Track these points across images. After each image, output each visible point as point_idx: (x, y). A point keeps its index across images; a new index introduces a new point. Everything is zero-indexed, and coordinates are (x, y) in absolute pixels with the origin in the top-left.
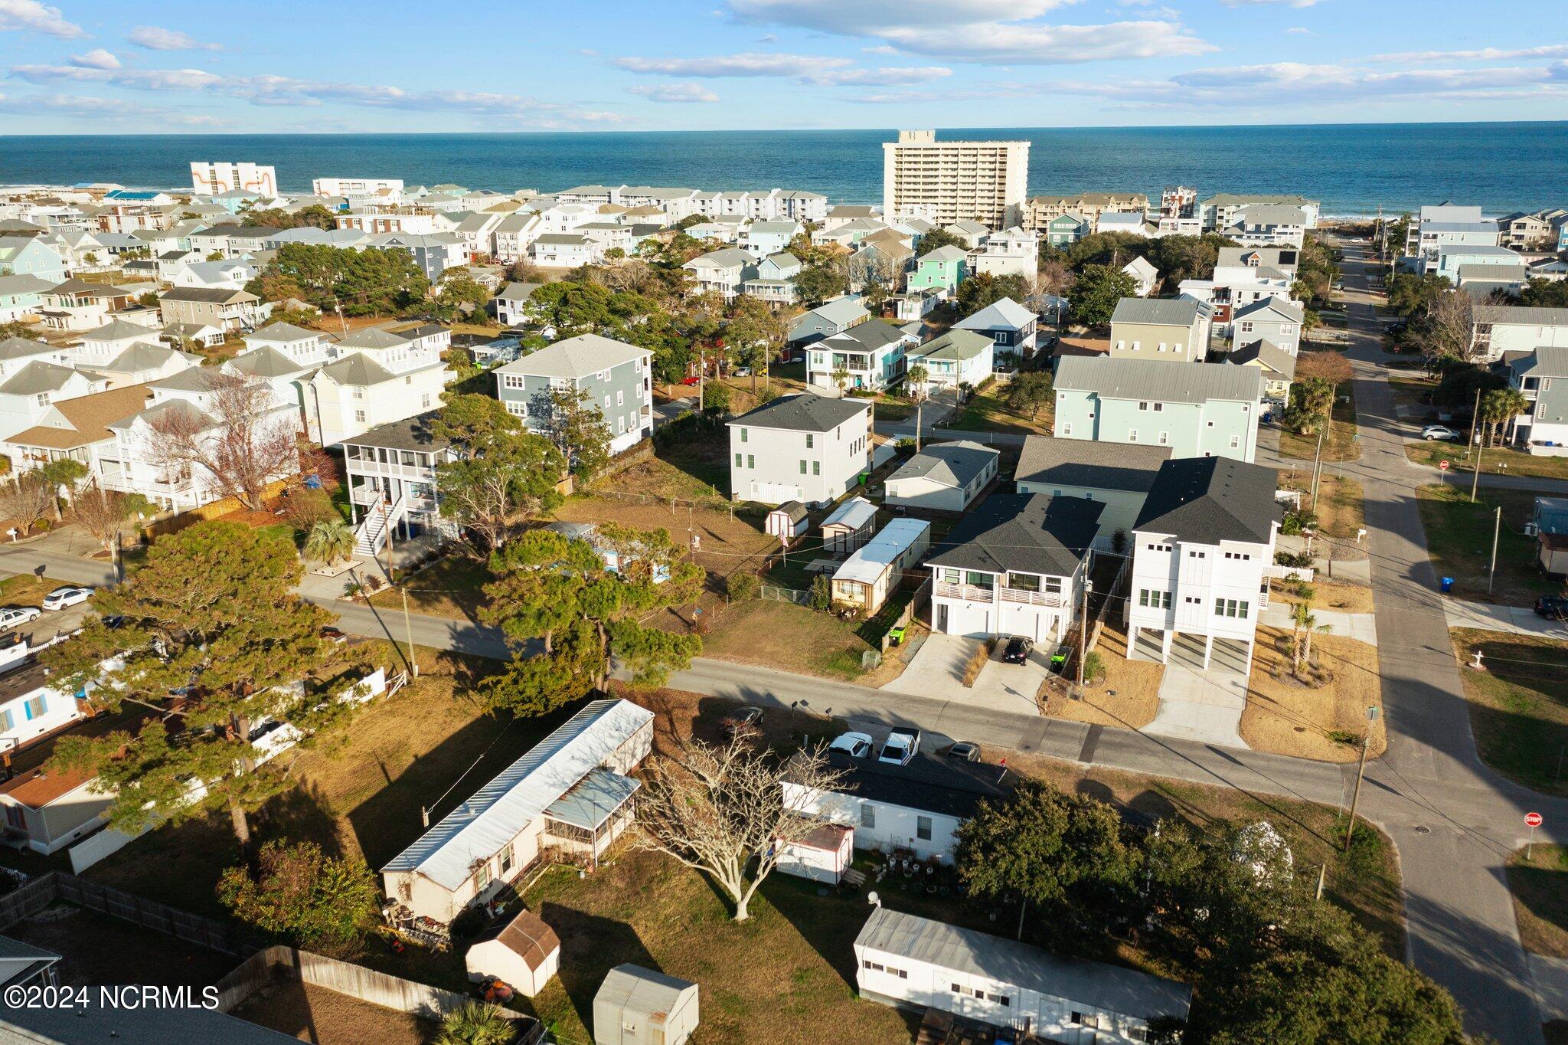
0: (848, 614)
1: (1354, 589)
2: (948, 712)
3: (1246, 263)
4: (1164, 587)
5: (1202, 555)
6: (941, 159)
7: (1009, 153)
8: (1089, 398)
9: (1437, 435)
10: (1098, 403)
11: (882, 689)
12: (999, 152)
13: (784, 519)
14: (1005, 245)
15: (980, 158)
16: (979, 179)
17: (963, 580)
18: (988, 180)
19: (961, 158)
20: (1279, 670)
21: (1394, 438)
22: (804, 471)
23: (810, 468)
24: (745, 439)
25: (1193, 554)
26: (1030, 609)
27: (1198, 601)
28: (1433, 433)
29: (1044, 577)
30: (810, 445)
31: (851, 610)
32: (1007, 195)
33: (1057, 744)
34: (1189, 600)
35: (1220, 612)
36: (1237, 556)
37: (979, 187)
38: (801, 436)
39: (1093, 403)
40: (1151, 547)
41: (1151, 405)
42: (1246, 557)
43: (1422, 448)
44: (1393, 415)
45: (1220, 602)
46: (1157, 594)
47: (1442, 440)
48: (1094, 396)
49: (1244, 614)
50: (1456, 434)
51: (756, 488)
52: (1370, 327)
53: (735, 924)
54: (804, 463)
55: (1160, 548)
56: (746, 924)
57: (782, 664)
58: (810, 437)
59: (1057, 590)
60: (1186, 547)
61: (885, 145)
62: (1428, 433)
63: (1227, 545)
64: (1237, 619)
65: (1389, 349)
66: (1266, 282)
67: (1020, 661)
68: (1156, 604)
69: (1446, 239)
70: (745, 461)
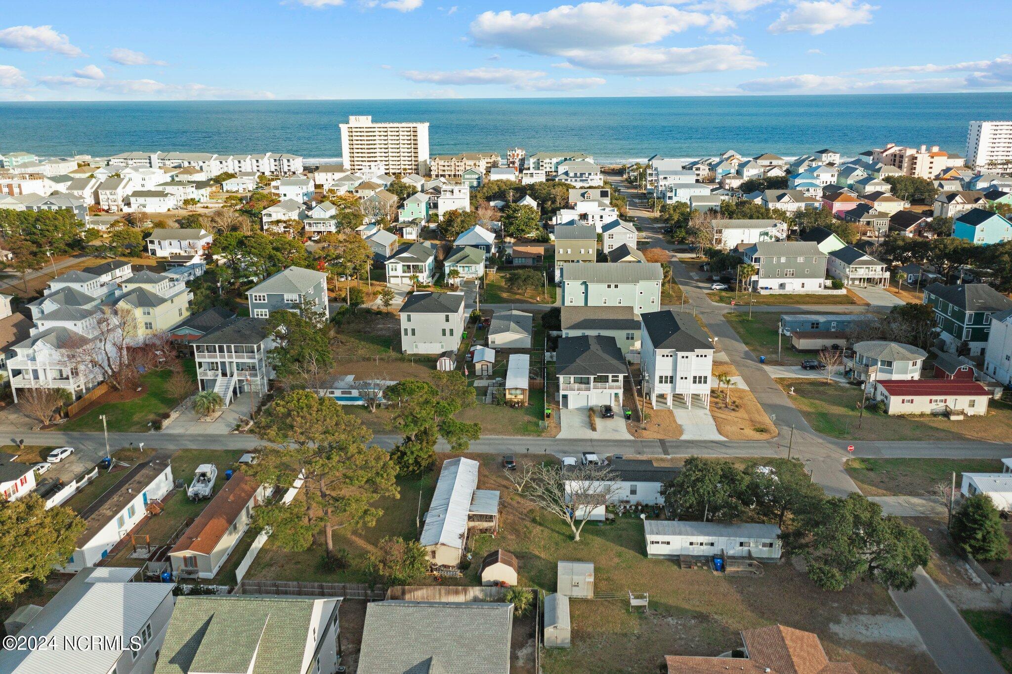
0: (517, 405)
1: (726, 366)
2: (594, 443)
3: (584, 197)
4: (669, 374)
5: (687, 357)
6: (377, 133)
7: (418, 130)
8: (582, 284)
9: (718, 287)
10: (587, 287)
11: (558, 437)
12: (412, 129)
13: (448, 361)
14: (452, 192)
15: (401, 133)
16: (402, 146)
17: (572, 380)
18: (406, 146)
19: (389, 133)
20: (720, 405)
21: (698, 290)
22: (444, 334)
23: (448, 332)
24: (409, 320)
25: (683, 357)
26: (607, 391)
27: (686, 378)
28: (717, 287)
29: (610, 375)
30: (447, 320)
31: (518, 403)
32: (419, 155)
33: (651, 450)
34: (682, 378)
35: (695, 382)
36: (702, 356)
37: (402, 150)
38: (442, 316)
39: (583, 287)
40: (663, 356)
41: (613, 286)
42: (705, 356)
43: (714, 294)
44: (691, 278)
45: (695, 378)
46: (667, 377)
47: (721, 290)
48: (585, 283)
49: (705, 382)
50: (726, 286)
51: (416, 347)
52: (655, 231)
53: (576, 542)
54: (444, 331)
55: (667, 356)
56: (581, 541)
57: (499, 433)
58: (447, 317)
59: (617, 381)
60: (680, 354)
61: (341, 125)
62: (714, 287)
63: (698, 351)
64: (702, 385)
65: (669, 242)
66: (604, 209)
67: (612, 416)
68: (666, 382)
69: (672, 181)
70: (410, 332)
